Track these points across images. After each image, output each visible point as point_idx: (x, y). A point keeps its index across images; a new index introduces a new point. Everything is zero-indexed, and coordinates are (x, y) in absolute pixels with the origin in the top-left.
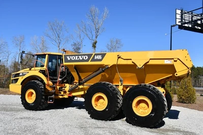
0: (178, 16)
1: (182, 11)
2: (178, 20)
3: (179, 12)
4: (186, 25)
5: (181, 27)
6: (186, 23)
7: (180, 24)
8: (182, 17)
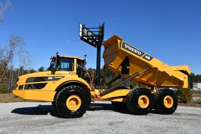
0: (81, 30)
1: (83, 26)
2: (81, 33)
3: (81, 26)
4: (84, 38)
5: (82, 38)
6: (85, 36)
7: (81, 36)
8: (82, 30)
